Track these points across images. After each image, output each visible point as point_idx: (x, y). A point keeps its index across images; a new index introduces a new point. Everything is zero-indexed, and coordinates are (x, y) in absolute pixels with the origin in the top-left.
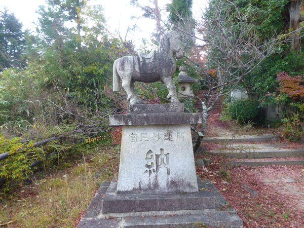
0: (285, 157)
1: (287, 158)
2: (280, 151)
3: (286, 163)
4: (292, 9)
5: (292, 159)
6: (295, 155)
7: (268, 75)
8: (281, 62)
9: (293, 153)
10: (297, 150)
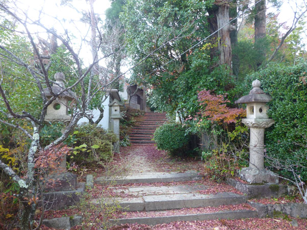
0: (198, 208)
1: (200, 209)
2: (193, 198)
3: (197, 217)
4: (220, 15)
5: (207, 212)
6: (212, 203)
7: (193, 94)
8: (207, 77)
9: (210, 201)
10: (217, 196)
